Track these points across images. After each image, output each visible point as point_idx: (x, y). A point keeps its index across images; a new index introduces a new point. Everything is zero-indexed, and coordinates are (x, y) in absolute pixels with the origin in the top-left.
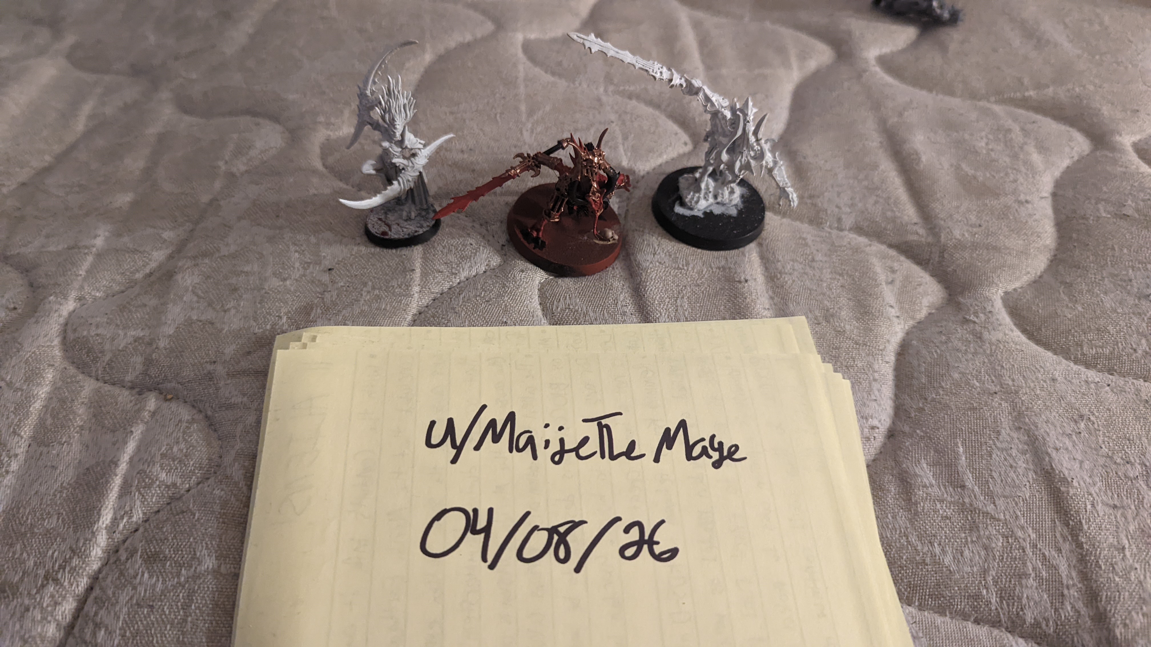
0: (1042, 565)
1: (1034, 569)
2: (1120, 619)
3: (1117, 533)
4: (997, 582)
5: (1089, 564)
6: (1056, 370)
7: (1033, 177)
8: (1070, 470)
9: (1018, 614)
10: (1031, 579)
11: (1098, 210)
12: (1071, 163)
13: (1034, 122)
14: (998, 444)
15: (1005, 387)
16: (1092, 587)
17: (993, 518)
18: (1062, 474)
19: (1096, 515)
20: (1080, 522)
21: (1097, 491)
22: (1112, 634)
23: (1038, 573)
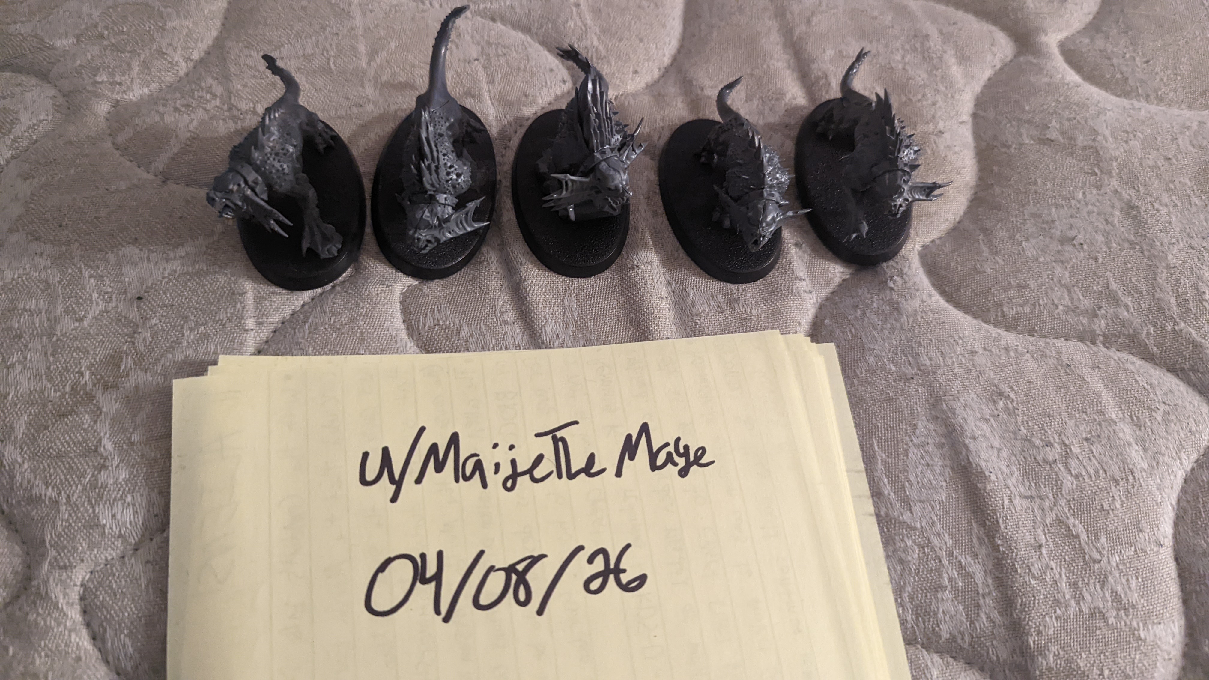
0: (958, 574)
1: (950, 580)
2: (1034, 626)
3: (1034, 528)
4: (913, 598)
5: (1005, 569)
6: (974, 339)
7: (953, 97)
8: (988, 461)
9: (934, 630)
10: (947, 592)
11: (1021, 135)
12: (993, 73)
13: (954, 24)
14: (915, 441)
15: (922, 368)
16: (1007, 594)
17: (909, 528)
18: (979, 468)
19: (1014, 511)
20: (998, 522)
21: (1015, 482)
22: (1026, 643)
23: (953, 583)
